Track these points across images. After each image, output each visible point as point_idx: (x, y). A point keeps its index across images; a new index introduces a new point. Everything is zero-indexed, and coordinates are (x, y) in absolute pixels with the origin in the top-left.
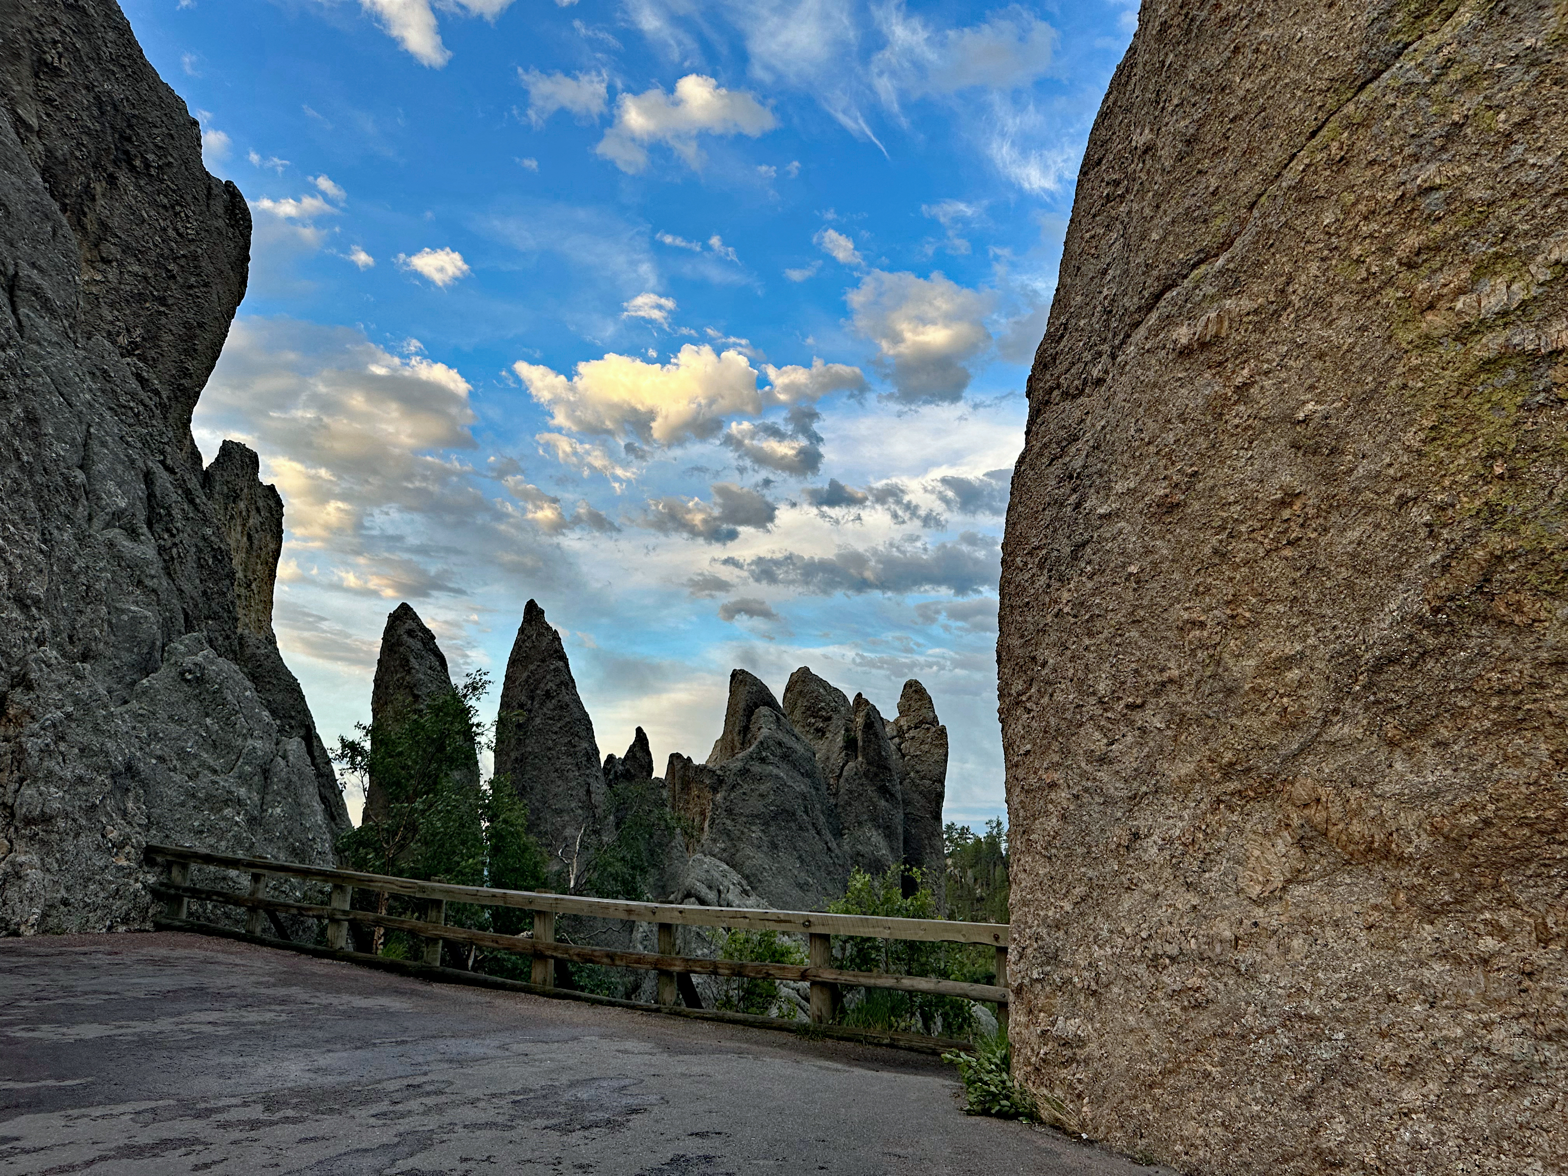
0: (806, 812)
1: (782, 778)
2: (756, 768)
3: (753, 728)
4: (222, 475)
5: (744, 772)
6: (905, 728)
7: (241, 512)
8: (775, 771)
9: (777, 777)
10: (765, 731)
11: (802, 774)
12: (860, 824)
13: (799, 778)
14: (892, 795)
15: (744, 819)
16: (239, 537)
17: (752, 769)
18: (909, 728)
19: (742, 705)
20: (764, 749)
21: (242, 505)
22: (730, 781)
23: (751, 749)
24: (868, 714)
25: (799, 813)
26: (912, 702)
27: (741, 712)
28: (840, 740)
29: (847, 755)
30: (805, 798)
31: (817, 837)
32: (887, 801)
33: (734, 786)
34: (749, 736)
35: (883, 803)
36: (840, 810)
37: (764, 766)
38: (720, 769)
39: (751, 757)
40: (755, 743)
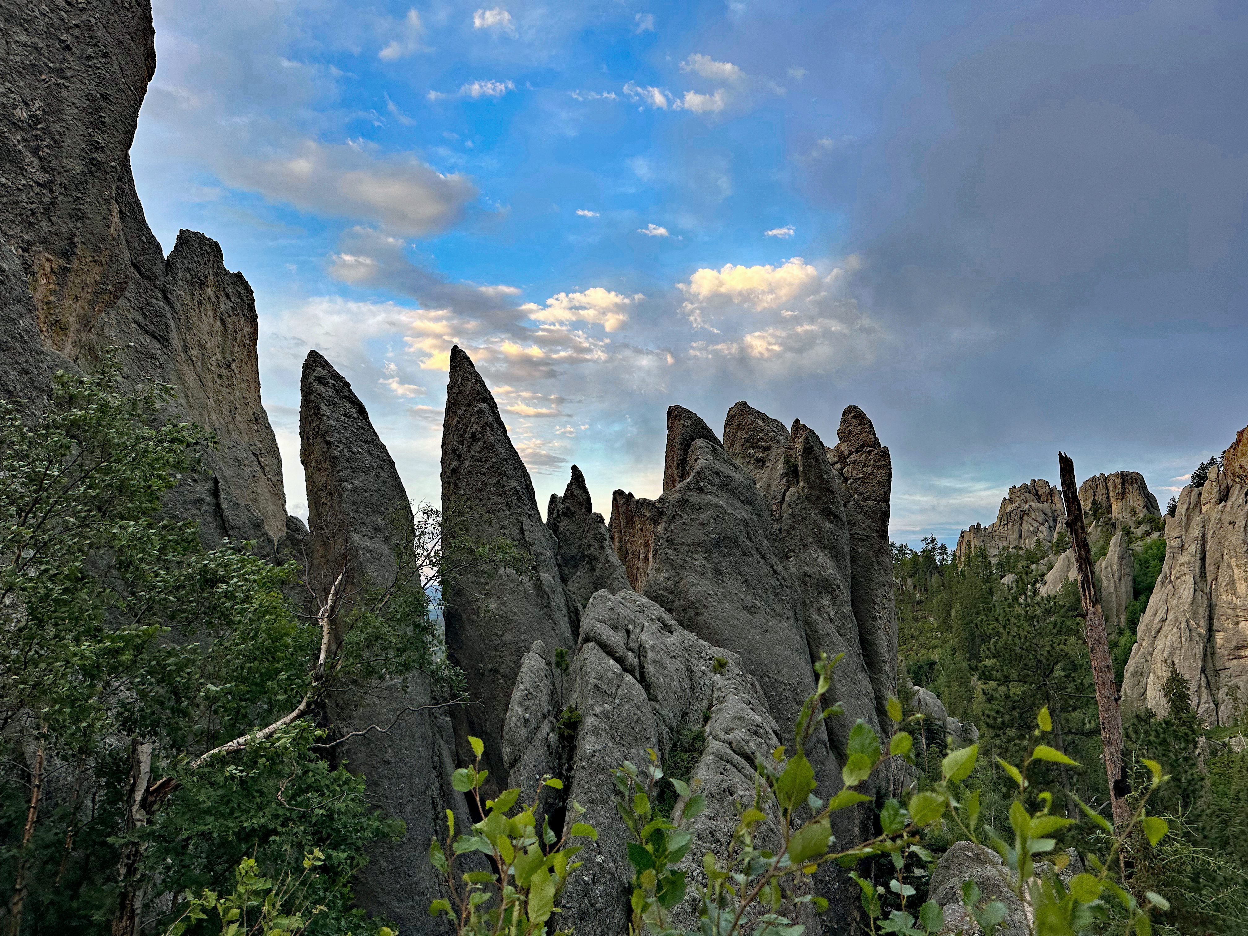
0: (749, 538)
1: (721, 506)
2: (695, 498)
3: (691, 460)
4: (183, 263)
5: (683, 503)
6: (846, 453)
7: (209, 298)
8: (714, 500)
9: (717, 506)
10: (701, 462)
11: (743, 502)
12: (805, 546)
13: (739, 505)
14: (836, 517)
15: (686, 548)
16: (212, 321)
17: (691, 499)
18: (851, 453)
19: (678, 439)
20: (702, 479)
21: (210, 291)
22: (669, 512)
23: (688, 480)
24: (806, 439)
25: (742, 538)
26: (852, 428)
27: (678, 446)
28: (780, 468)
29: (788, 481)
30: (747, 525)
31: (762, 561)
32: (832, 523)
33: (674, 517)
34: (687, 468)
35: (828, 525)
36: (784, 534)
37: (703, 496)
38: (661, 499)
39: (688, 488)
40: (693, 474)
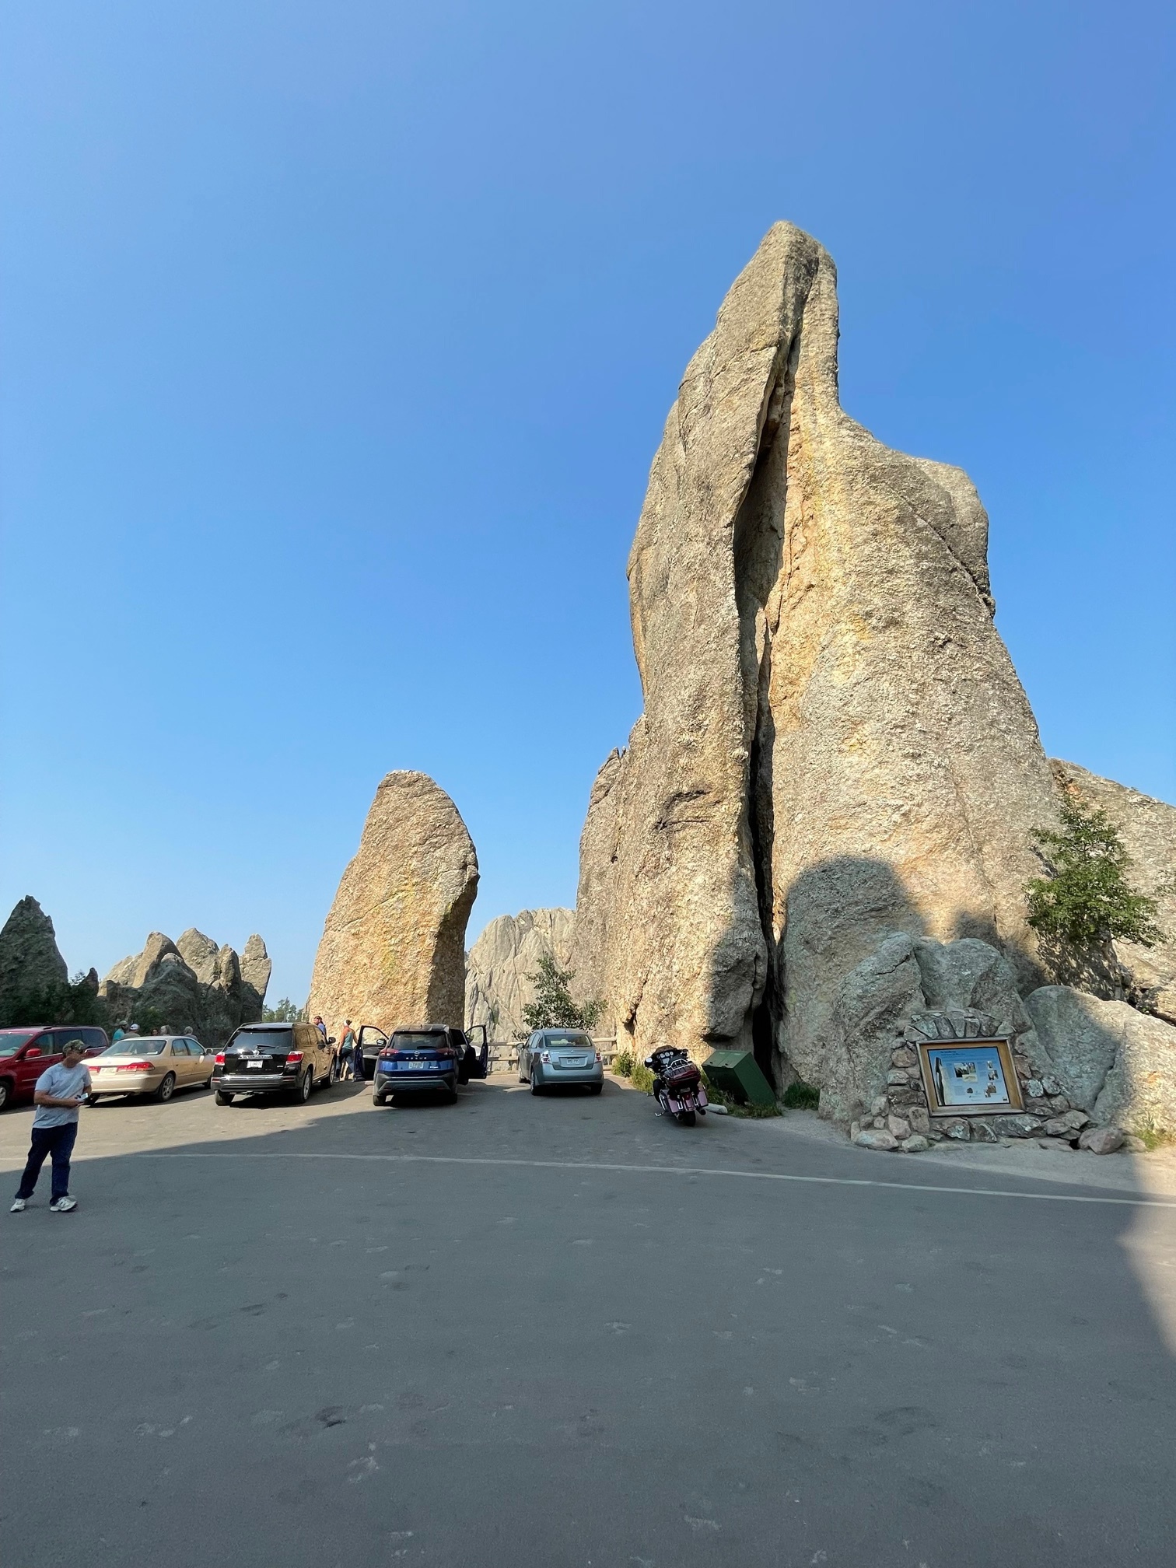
0: (189, 1010)
1: (178, 992)
2: (163, 987)
3: (162, 965)
5: (156, 990)
6: (248, 959)
8: (175, 989)
9: (175, 992)
10: (170, 967)
12: (218, 1013)
13: (187, 991)
14: (238, 997)
17: (159, 988)
18: (251, 959)
19: (156, 953)
20: (170, 978)
22: (146, 995)
24: (231, 955)
26: (254, 946)
27: (155, 957)
28: (211, 969)
30: (189, 1002)
33: (149, 998)
34: (159, 970)
36: (206, 1006)
37: (168, 986)
38: (140, 988)
39: (161, 982)
40: (165, 974)
